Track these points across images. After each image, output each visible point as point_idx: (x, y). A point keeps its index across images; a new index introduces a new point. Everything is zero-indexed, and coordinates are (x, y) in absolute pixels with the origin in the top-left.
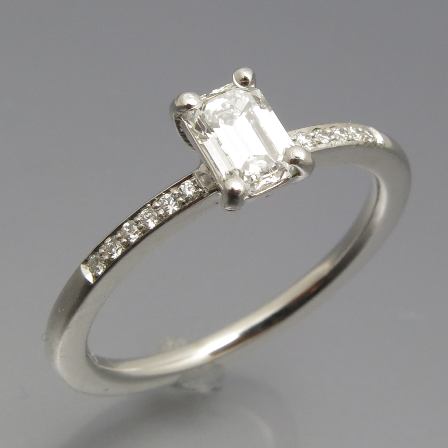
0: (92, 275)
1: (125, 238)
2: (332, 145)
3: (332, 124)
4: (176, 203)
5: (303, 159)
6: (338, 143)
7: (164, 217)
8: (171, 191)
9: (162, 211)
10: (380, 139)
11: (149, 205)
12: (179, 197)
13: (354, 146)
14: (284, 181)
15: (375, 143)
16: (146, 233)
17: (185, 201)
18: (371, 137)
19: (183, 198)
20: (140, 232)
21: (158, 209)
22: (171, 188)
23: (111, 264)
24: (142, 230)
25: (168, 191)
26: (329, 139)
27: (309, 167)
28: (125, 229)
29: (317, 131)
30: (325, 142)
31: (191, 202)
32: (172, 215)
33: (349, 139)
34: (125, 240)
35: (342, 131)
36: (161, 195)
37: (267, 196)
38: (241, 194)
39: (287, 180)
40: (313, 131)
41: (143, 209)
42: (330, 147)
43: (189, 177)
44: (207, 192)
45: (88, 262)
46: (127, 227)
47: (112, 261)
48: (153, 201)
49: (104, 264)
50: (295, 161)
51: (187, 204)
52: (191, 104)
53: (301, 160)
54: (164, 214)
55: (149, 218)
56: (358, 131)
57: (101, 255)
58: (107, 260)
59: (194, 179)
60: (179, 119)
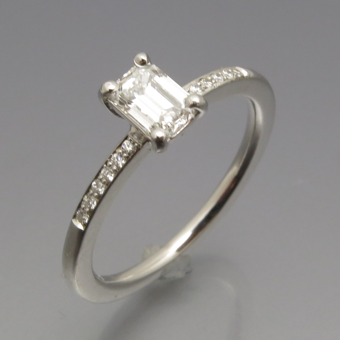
0: (82, 224)
2: (214, 87)
4: (123, 158)
6: (218, 84)
7: (117, 171)
8: (117, 151)
10: (245, 73)
11: (105, 166)
12: (123, 154)
15: (243, 77)
16: (109, 185)
17: (128, 155)
18: (239, 73)
19: (126, 154)
20: (105, 186)
21: (112, 166)
22: (116, 149)
23: (92, 213)
24: (106, 184)
25: (115, 152)
26: (211, 83)
27: (204, 106)
28: (94, 187)
29: (202, 81)
30: (209, 86)
31: (132, 154)
32: (122, 167)
33: (225, 79)
34: (96, 194)
35: (218, 75)
36: (111, 156)
38: (164, 139)
39: (192, 120)
40: (199, 82)
41: (102, 169)
43: (126, 138)
44: (141, 145)
45: (76, 216)
46: (94, 185)
47: (92, 211)
48: (107, 163)
49: (87, 214)
50: (194, 105)
51: (130, 157)
52: (112, 89)
53: (198, 103)
54: (117, 168)
55: (107, 174)
56: (229, 72)
57: (83, 209)
58: (89, 211)
59: (129, 138)
60: (107, 102)
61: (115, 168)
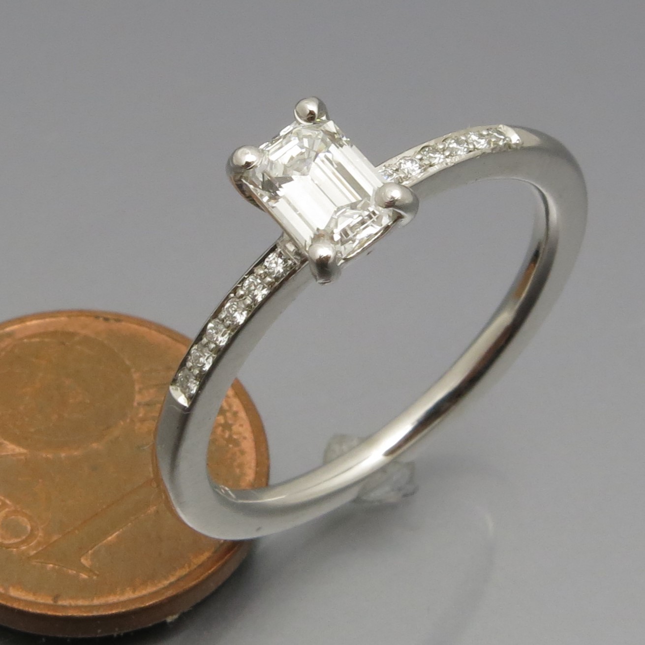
0: (186, 397)
1: (212, 342)
2: (447, 164)
3: (445, 136)
4: (264, 286)
5: (400, 198)
6: (456, 159)
7: (253, 306)
8: (255, 271)
9: (249, 300)
10: (514, 138)
11: (232, 295)
12: (265, 277)
13: (478, 157)
14: (384, 230)
15: (508, 146)
16: (237, 331)
17: (274, 280)
18: (501, 139)
19: (271, 278)
20: (229, 332)
21: (244, 298)
22: (254, 267)
23: (204, 378)
24: (231, 328)
25: (251, 273)
26: (442, 156)
28: (210, 331)
29: (425, 151)
30: (439, 161)
31: (282, 279)
32: (262, 301)
33: (470, 150)
34: (213, 346)
35: (458, 142)
36: (244, 279)
37: (368, 254)
38: (331, 261)
39: (387, 228)
40: (419, 152)
41: (226, 302)
42: (444, 168)
43: (273, 250)
44: (298, 263)
45: (177, 381)
46: (211, 328)
47: (204, 375)
48: (236, 290)
49: (195, 380)
50: (391, 204)
51: (277, 284)
52: (249, 161)
53: (397, 200)
54: (252, 303)
55: (235, 311)
56: (481, 136)
57: (190, 369)
58: (198, 374)
59: (279, 250)
60: (239, 183)
61: (248, 301)
